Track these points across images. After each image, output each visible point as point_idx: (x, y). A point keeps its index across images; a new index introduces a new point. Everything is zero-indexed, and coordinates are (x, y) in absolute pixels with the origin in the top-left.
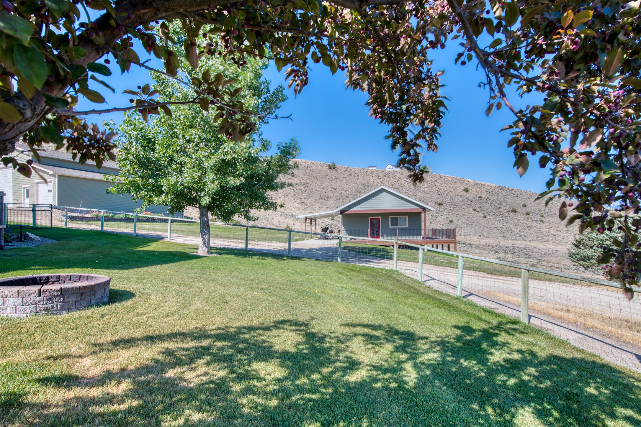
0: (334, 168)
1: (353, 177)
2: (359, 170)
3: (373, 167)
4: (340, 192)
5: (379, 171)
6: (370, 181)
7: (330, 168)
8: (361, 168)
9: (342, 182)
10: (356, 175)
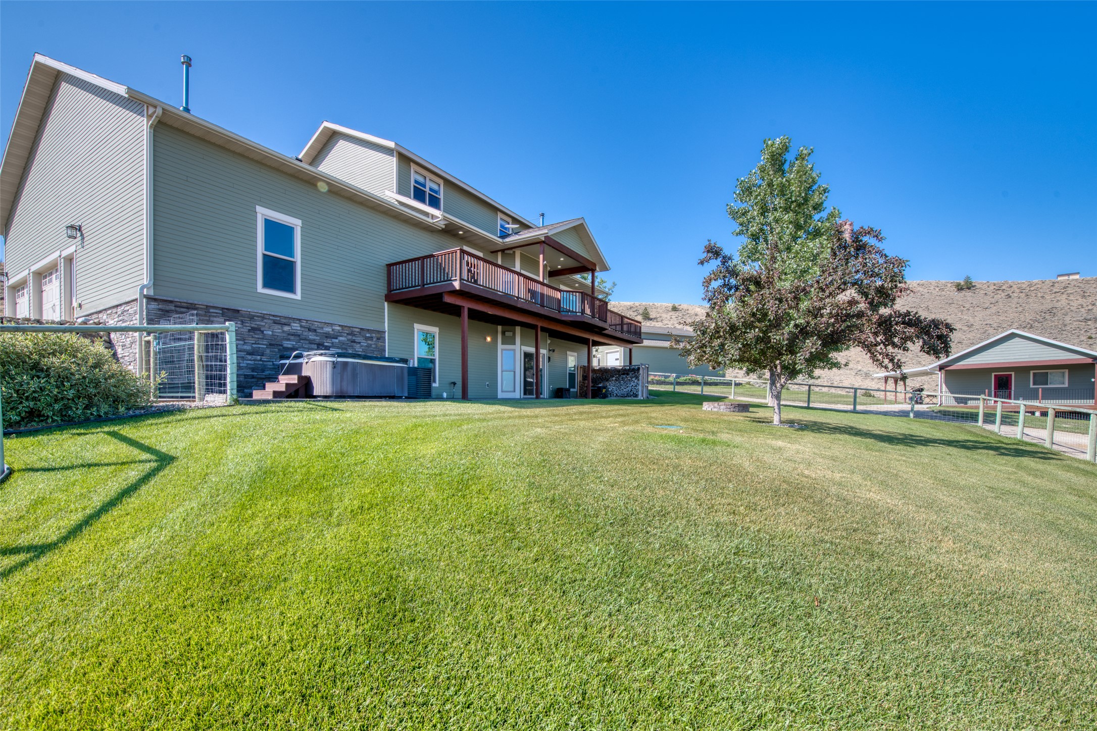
0: (969, 288)
1: (1016, 300)
2: (1030, 285)
3: (1068, 275)
4: (982, 331)
5: (1087, 282)
6: (1058, 305)
7: (960, 288)
8: (1035, 281)
9: (988, 312)
10: (1023, 295)
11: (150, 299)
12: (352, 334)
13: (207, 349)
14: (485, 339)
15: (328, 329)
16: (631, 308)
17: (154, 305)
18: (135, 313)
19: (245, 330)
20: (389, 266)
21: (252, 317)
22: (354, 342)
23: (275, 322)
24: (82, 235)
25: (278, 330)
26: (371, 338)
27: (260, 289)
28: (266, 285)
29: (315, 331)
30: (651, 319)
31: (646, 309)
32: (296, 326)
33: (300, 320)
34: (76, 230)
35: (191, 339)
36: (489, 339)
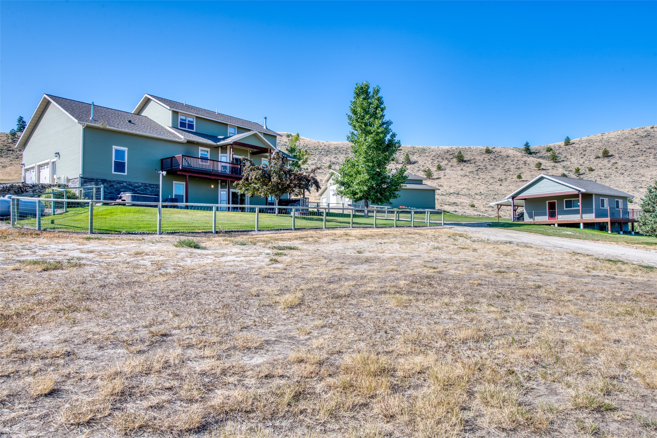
11: (82, 178)
12: (146, 186)
13: (97, 192)
14: (211, 186)
15: (137, 185)
16: (448, 151)
17: (83, 180)
18: (77, 182)
19: (108, 186)
20: (162, 160)
21: (110, 182)
22: (147, 189)
23: (118, 183)
24: (59, 155)
25: (118, 185)
26: (154, 187)
27: (113, 172)
28: (115, 171)
29: (132, 185)
30: (465, 161)
31: (460, 153)
32: (125, 184)
33: (126, 182)
34: (58, 154)
35: (93, 189)
36: (212, 186)
